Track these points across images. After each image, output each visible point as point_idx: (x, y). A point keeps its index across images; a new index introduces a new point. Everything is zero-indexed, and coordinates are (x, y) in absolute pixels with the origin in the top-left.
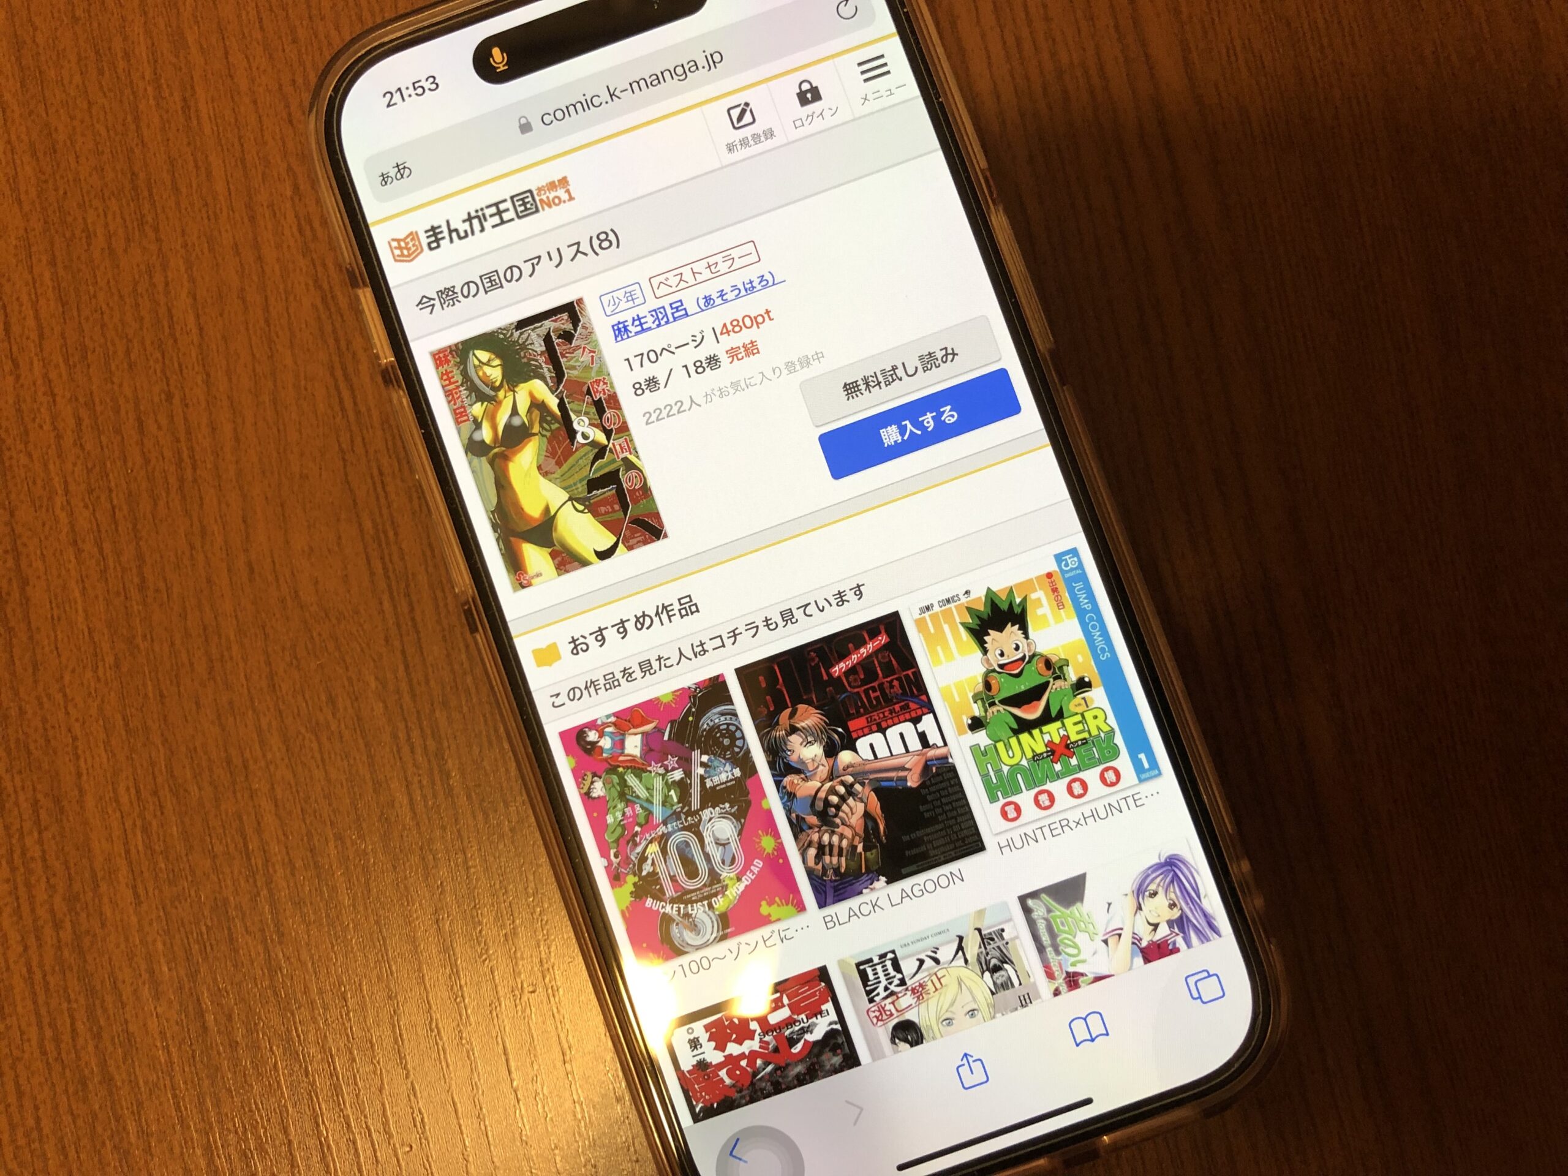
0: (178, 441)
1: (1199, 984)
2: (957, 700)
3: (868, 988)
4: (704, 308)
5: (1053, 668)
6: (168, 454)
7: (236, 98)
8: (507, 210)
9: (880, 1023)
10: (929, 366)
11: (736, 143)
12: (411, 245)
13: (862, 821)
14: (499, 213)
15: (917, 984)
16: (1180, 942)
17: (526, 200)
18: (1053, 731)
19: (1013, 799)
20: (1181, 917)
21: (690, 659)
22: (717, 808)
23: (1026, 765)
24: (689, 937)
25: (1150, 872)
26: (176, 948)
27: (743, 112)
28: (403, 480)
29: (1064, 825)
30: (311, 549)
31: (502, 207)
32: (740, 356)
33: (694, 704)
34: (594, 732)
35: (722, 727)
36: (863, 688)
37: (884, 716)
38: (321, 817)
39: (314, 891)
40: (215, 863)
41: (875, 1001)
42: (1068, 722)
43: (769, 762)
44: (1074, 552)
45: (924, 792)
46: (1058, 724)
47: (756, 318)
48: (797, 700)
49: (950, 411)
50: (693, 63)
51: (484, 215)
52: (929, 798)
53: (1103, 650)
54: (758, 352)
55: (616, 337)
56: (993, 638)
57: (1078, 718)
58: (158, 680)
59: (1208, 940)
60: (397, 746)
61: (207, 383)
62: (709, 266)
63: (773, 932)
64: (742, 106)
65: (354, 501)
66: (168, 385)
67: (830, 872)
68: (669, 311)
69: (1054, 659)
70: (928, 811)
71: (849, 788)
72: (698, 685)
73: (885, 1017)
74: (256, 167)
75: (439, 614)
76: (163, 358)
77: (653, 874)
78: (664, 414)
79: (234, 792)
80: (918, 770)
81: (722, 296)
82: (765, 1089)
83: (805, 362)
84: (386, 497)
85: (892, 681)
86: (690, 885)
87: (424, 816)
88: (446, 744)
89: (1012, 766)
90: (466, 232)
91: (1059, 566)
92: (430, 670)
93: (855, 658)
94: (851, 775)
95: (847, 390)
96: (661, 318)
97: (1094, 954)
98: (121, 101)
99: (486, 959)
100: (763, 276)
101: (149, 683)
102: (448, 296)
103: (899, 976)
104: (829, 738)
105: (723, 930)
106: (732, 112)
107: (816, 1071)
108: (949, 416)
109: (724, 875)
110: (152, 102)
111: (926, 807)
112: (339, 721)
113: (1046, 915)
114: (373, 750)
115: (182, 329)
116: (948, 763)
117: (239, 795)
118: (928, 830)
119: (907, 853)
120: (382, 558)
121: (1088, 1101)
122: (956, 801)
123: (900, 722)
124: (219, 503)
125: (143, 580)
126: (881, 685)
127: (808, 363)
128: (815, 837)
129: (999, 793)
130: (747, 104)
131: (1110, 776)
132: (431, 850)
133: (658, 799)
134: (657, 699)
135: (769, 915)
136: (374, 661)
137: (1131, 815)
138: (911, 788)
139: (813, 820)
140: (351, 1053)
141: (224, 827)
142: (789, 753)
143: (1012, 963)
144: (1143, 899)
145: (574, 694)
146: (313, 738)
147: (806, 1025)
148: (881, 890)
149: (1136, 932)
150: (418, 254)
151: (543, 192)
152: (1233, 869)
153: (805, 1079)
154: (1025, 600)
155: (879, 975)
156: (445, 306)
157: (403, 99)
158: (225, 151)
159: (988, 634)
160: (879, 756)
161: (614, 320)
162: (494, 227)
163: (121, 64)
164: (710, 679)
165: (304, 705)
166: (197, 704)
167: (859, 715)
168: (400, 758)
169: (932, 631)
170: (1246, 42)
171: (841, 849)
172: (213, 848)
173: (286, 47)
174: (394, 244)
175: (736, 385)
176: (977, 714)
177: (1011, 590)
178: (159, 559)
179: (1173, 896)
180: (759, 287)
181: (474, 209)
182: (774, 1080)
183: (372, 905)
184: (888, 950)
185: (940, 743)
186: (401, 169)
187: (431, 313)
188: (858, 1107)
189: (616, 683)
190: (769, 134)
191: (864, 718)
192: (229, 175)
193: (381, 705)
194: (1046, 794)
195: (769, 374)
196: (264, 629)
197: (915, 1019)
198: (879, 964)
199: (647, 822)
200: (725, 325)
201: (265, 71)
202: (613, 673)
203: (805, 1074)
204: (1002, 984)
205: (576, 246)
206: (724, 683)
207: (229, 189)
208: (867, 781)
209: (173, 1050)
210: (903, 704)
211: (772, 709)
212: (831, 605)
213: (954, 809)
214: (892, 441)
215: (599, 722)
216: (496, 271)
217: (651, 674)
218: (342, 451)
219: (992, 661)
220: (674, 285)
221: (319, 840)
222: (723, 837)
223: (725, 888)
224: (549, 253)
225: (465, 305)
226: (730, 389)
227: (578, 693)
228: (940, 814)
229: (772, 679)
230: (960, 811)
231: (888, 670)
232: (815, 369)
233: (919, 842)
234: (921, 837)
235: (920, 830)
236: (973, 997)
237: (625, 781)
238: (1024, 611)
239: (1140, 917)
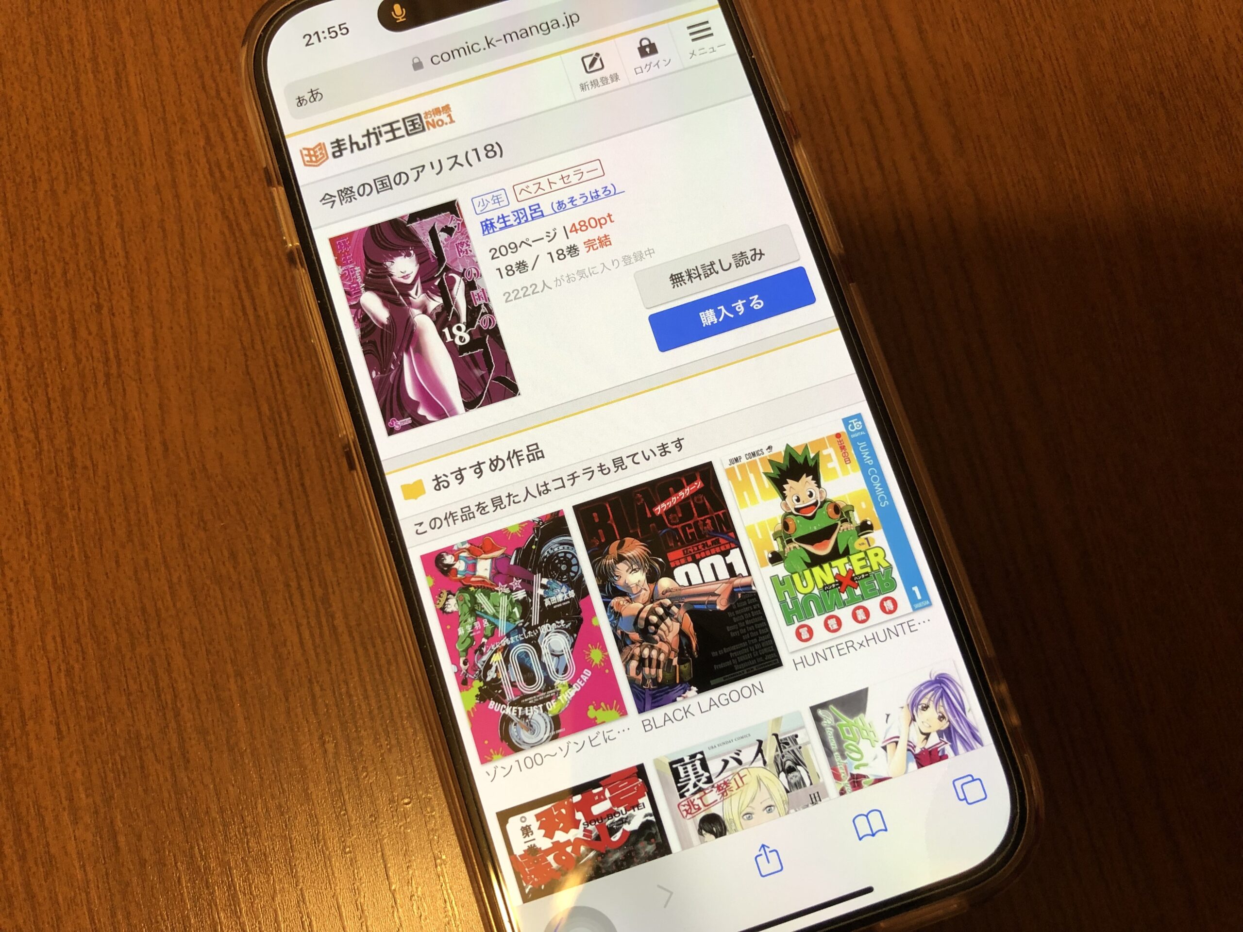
1: (964, 787)
2: (760, 537)
3: (679, 785)
4: (557, 211)
5: (841, 512)
8: (399, 129)
9: (689, 816)
10: (741, 263)
11: (589, 83)
12: (318, 153)
13: (677, 638)
14: (393, 131)
15: (722, 782)
16: (948, 750)
17: (415, 122)
18: (840, 566)
19: (807, 622)
20: (949, 728)
21: (535, 497)
22: (554, 624)
23: (818, 593)
24: (525, 736)
25: (922, 688)
27: (595, 60)
29: (851, 645)
31: (395, 126)
32: (596, 247)
33: (537, 535)
34: (450, 556)
35: (560, 555)
36: (681, 525)
37: (699, 549)
41: (685, 796)
42: (854, 558)
43: (599, 586)
44: (859, 417)
45: (730, 614)
46: (845, 560)
47: (599, 220)
48: (624, 534)
49: (758, 299)
50: (555, 22)
51: (380, 132)
52: (735, 620)
54: (611, 244)
55: (484, 231)
56: (791, 486)
57: (862, 555)
59: (972, 748)
62: (563, 178)
63: (598, 733)
64: (594, 56)
67: (649, 682)
68: (528, 212)
69: (842, 505)
70: (734, 631)
71: (667, 609)
72: (541, 519)
73: (693, 810)
74: (175, 124)
75: (325, 480)
77: (496, 680)
78: (521, 294)
80: (726, 596)
81: (572, 202)
82: (586, 873)
83: (639, 256)
84: (281, 385)
85: (705, 520)
86: (527, 690)
89: (806, 594)
90: (364, 144)
91: (846, 426)
92: (317, 526)
93: (674, 500)
94: (670, 599)
95: (673, 280)
96: (521, 217)
97: (875, 759)
100: (606, 187)
101: (76, 546)
102: (346, 194)
103: (707, 774)
104: (651, 566)
105: (555, 731)
106: (585, 60)
107: (632, 858)
108: (757, 303)
109: (557, 682)
111: (733, 627)
113: (833, 724)
116: (752, 590)
118: (734, 648)
119: (715, 667)
120: (277, 435)
121: (869, 890)
122: (758, 622)
123: (711, 555)
124: (140, 393)
125: (73, 459)
126: (696, 523)
127: (642, 257)
128: (637, 651)
129: (795, 617)
130: (597, 54)
131: (889, 605)
133: (503, 615)
134: (506, 529)
135: (595, 718)
136: (270, 521)
137: (906, 639)
138: (719, 611)
139: (635, 636)
142: (617, 579)
144: (917, 711)
145: (435, 523)
147: (625, 816)
148: (693, 698)
149: (910, 740)
150: (324, 161)
151: (429, 116)
153: (622, 865)
154: (817, 455)
155: (689, 773)
156: (343, 202)
157: (319, 40)
158: (149, 111)
160: (693, 583)
161: (483, 218)
162: (387, 141)
164: (552, 514)
166: (117, 562)
167: (677, 548)
169: (740, 479)
171: (658, 662)
174: (305, 152)
175: (581, 273)
176: (777, 549)
177: (806, 446)
179: (942, 709)
180: (603, 196)
181: (373, 127)
182: (597, 865)
184: (697, 752)
185: (745, 573)
186: (314, 95)
188: (668, 891)
190: (615, 77)
191: (680, 551)
194: (834, 619)
195: (609, 264)
197: (721, 814)
198: (689, 763)
199: (493, 635)
200: (574, 225)
202: (469, 507)
203: (622, 860)
204: (795, 784)
205: (454, 158)
206: (563, 517)
208: (682, 604)
210: (714, 539)
211: (603, 541)
212: (655, 455)
213: (757, 630)
214: (709, 322)
215: (455, 548)
216: (388, 176)
217: (501, 509)
219: (790, 505)
220: (533, 191)
222: (557, 650)
223: (558, 693)
224: (431, 163)
225: (360, 202)
226: (576, 276)
227: (438, 523)
228: (744, 634)
229: (604, 516)
230: (761, 632)
231: (702, 511)
232: (648, 262)
233: (726, 657)
234: (728, 654)
235: (727, 647)
236: (770, 795)
237: (476, 598)
238: (817, 465)
239: (914, 727)
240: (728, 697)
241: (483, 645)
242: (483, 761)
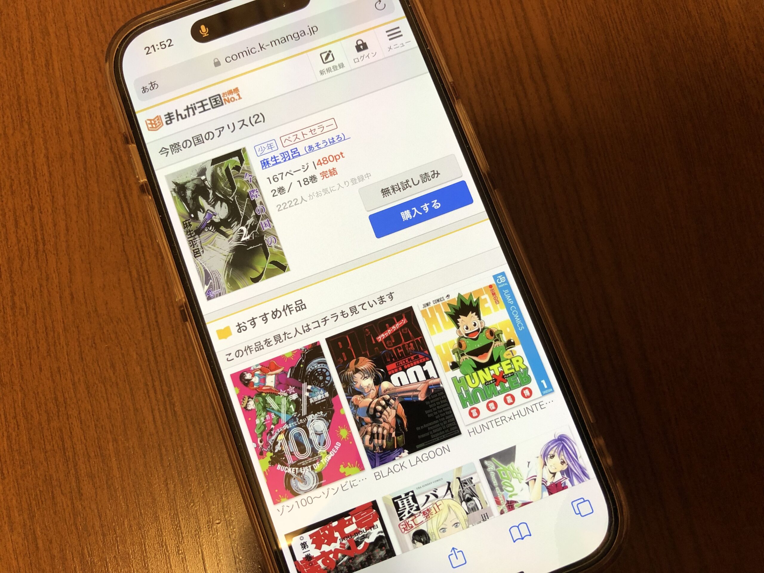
0: (36, 230)
1: (579, 506)
2: (444, 352)
3: (399, 512)
4: (308, 152)
5: (494, 335)
6: (30, 237)
7: (73, 59)
8: (207, 104)
9: (406, 532)
10: (425, 180)
11: (325, 70)
12: (157, 122)
13: (395, 420)
14: (203, 106)
15: (426, 509)
16: (568, 483)
17: (217, 99)
18: (495, 369)
19: (475, 406)
20: (568, 469)
21: (302, 334)
22: (316, 414)
23: (482, 387)
24: (301, 486)
25: (550, 444)
26: (23, 503)
27: (328, 55)
28: (153, 250)
29: (503, 419)
30: (104, 285)
31: (204, 103)
32: (327, 176)
33: (303, 358)
34: (249, 374)
35: (318, 370)
36: (394, 348)
37: (406, 362)
38: (105, 428)
39: (100, 469)
40: (46, 456)
41: (403, 519)
42: (503, 364)
43: (344, 389)
44: (503, 274)
45: (427, 403)
46: (498, 365)
47: (335, 157)
48: (359, 355)
49: (437, 202)
50: (303, 32)
51: (195, 107)
52: (430, 406)
53: (520, 325)
54: (337, 174)
55: (263, 167)
56: (462, 319)
57: (509, 361)
58: (20, 357)
59: (583, 481)
60: (147, 390)
61: (53, 202)
62: (311, 131)
63: (347, 482)
64: (328, 52)
65: (128, 260)
66: (32, 202)
67: (378, 448)
68: (290, 154)
69: (495, 330)
70: (429, 413)
72: (306, 347)
73: (408, 528)
74: (82, 93)
75: (171, 319)
76: (30, 188)
77: (281, 451)
78: (288, 205)
79: (58, 416)
80: (424, 391)
81: (317, 146)
82: (343, 570)
83: (361, 178)
84: (145, 259)
85: (409, 343)
86: (301, 457)
87: (161, 427)
88: (173, 388)
89: (474, 388)
90: (185, 115)
91: (496, 282)
92: (165, 348)
93: (389, 331)
94: (388, 395)
95: (383, 192)
96: (286, 157)
97: (521, 490)
98: (14, 62)
99: (193, 506)
100: (339, 136)
101: (14, 357)
102: (175, 147)
103: (416, 505)
104: (377, 375)
105: (319, 482)
106: (322, 55)
107: (371, 559)
108: (436, 205)
109: (320, 451)
110: (30, 62)
111: (429, 411)
112: (116, 376)
113: (495, 469)
114: (134, 391)
115: (40, 174)
116: (440, 387)
117: (61, 418)
118: (430, 424)
119: (419, 437)
120: (141, 290)
122: (445, 407)
123: (414, 366)
124: (57, 262)
125: (14, 303)
126: (404, 346)
127: (363, 179)
128: (369, 429)
129: (468, 403)
130: (330, 51)
131: (527, 392)
132: (164, 446)
133: (283, 410)
134: (284, 355)
135: (345, 473)
136: (136, 344)
137: (539, 413)
138: (420, 401)
139: (368, 419)
140: (117, 561)
141: (52, 435)
142: (355, 383)
143: (478, 497)
144: (547, 459)
145: (239, 353)
146: (103, 386)
147: (366, 534)
148: (405, 458)
149: (544, 477)
150: (161, 127)
151: (225, 95)
152: (595, 442)
153: (365, 564)
154: (478, 299)
155: (404, 505)
156: (174, 153)
157: (155, 51)
158: (66, 85)
159: (460, 318)
160: (403, 384)
161: (262, 158)
162: (200, 113)
163: (16, 44)
164: (312, 344)
165: (98, 368)
166: (41, 370)
167: (392, 362)
168: (149, 396)
169: (430, 316)
170: (581, 29)
171: (383, 435)
172: (45, 448)
173: (99, 34)
174: (149, 122)
175: (325, 191)
176: (455, 360)
177: (471, 294)
178: (23, 292)
179: (563, 457)
180: (337, 141)
181: (190, 104)
182: (348, 565)
183: (132, 477)
184: (409, 491)
185: (436, 376)
186: (153, 85)
187: (167, 156)
189: (261, 347)
190: (342, 66)
191: (394, 364)
192: (68, 97)
193: (139, 367)
194: (493, 403)
195: (342, 184)
196: (78, 327)
197: (425, 529)
198: (405, 498)
199: (278, 423)
200: (319, 160)
201: (88, 46)
202: (259, 342)
203: (365, 562)
204: (472, 508)
205: (242, 122)
206: (320, 346)
207: (68, 103)
208: (397, 398)
209: (20, 560)
210: (415, 355)
211: (345, 360)
212: (376, 304)
213: (444, 412)
214: (407, 218)
215: (252, 369)
216: (201, 135)
217: (280, 342)
218: (122, 235)
219: (462, 332)
220: (293, 141)
221: (104, 442)
222: (319, 430)
223: (320, 458)
224: (228, 125)
225: (184, 152)
226: (322, 193)
227: (241, 353)
228: (436, 415)
229: (345, 344)
230: (447, 413)
231: (407, 338)
232: (367, 182)
233: (426, 430)
234: (427, 428)
235: (426, 424)
236: (457, 516)
237: (266, 400)
238: (478, 305)
239: (546, 470)
240: (428, 455)
241: (272, 430)
242: (275, 503)
